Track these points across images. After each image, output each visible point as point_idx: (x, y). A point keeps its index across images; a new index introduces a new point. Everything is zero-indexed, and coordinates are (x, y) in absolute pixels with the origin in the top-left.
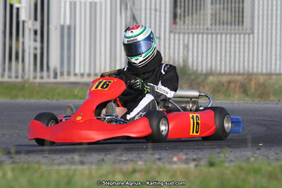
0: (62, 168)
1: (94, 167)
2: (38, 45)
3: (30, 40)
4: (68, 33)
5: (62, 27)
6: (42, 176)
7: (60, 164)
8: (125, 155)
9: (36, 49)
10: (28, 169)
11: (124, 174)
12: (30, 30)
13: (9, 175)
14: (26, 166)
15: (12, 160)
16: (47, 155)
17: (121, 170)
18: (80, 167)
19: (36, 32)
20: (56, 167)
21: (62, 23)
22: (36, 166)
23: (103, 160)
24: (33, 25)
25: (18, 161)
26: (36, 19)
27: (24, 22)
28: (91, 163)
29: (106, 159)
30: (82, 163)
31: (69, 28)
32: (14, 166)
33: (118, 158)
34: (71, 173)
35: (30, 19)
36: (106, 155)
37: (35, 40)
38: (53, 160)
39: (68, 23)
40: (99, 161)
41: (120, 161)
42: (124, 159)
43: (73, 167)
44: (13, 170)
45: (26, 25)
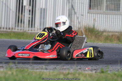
0: (38, 71)
1: (51, 71)
2: (31, 16)
3: (27, 14)
4: (44, 11)
5: (41, 9)
6: (29, 74)
7: (37, 69)
8: (65, 66)
9: (29, 18)
10: (23, 71)
11: (64, 75)
12: (27, 10)
13: (15, 73)
14: (22, 69)
15: (16, 66)
16: (32, 65)
17: (63, 73)
18: (45, 71)
19: (30, 11)
20: (35, 71)
21: (41, 7)
22: (26, 70)
23: (55, 68)
24: (29, 8)
25: (19, 67)
26: (30, 5)
27: (25, 6)
28: (50, 69)
29: (57, 68)
30: (46, 69)
31: (44, 9)
32: (17, 69)
33: (62, 67)
34: (41, 73)
35: (27, 5)
36: (57, 66)
37: (30, 14)
38: (34, 67)
39: (44, 7)
40: (54, 69)
41: (63, 69)
42: (65, 68)
43: (42, 71)
44: (16, 71)
45: (26, 7)
